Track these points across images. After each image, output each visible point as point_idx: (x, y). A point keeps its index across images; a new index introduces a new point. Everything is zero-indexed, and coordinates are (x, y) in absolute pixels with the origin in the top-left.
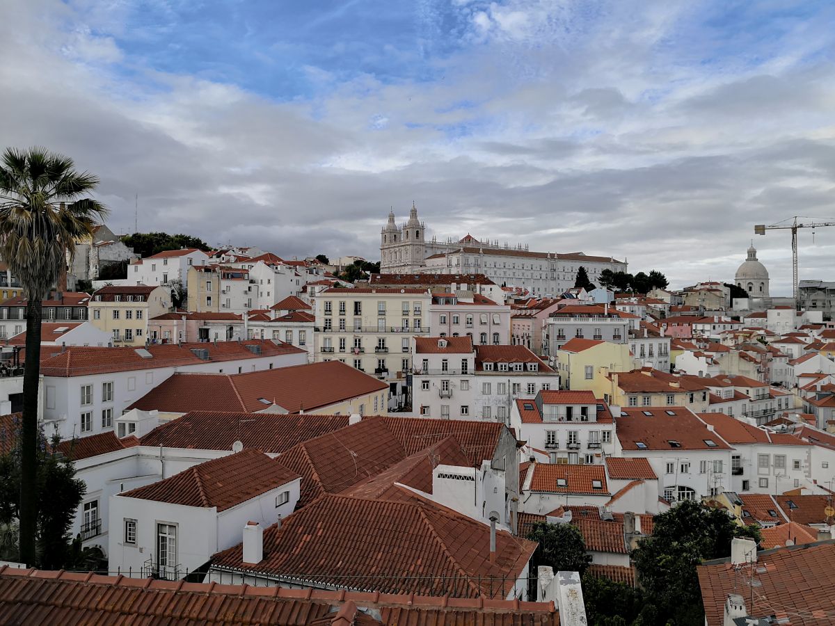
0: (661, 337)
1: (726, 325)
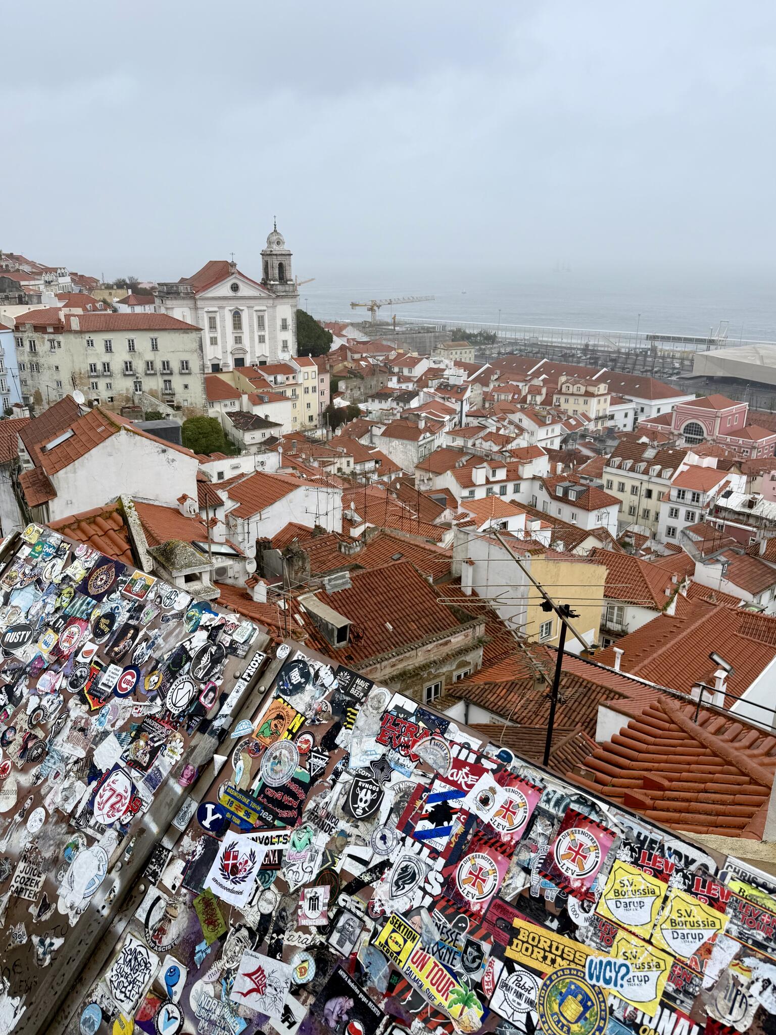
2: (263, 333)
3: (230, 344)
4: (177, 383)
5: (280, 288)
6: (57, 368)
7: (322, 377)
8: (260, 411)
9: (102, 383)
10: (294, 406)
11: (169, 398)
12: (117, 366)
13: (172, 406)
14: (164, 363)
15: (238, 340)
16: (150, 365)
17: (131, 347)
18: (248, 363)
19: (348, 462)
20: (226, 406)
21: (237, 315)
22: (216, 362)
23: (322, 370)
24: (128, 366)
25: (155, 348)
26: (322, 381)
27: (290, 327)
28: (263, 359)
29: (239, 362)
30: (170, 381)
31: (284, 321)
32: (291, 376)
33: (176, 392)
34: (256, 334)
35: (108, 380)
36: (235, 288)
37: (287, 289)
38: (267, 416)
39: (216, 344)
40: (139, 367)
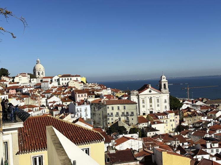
0: (5, 95)
1: (28, 88)
2: (158, 104)
3: (149, 107)
4: (130, 118)
5: (164, 91)
6: (100, 114)
7: (176, 116)
8: (153, 126)
9: (110, 118)
10: (167, 125)
11: (128, 122)
12: (114, 114)
13: (129, 125)
14: (127, 112)
15: (151, 106)
16: (123, 113)
17: (119, 109)
18: (153, 113)
19: (178, 142)
20: (143, 125)
21: (151, 99)
22: (144, 112)
23: (176, 114)
24: (117, 113)
25: (125, 108)
26: (176, 118)
27: (167, 102)
28: (159, 111)
29: (151, 112)
30: (128, 118)
31: (165, 100)
32: (166, 116)
33: (130, 120)
34: (157, 104)
35: (112, 117)
36: (150, 91)
37: (166, 91)
38: (155, 128)
39: (144, 107)
40: (120, 114)
